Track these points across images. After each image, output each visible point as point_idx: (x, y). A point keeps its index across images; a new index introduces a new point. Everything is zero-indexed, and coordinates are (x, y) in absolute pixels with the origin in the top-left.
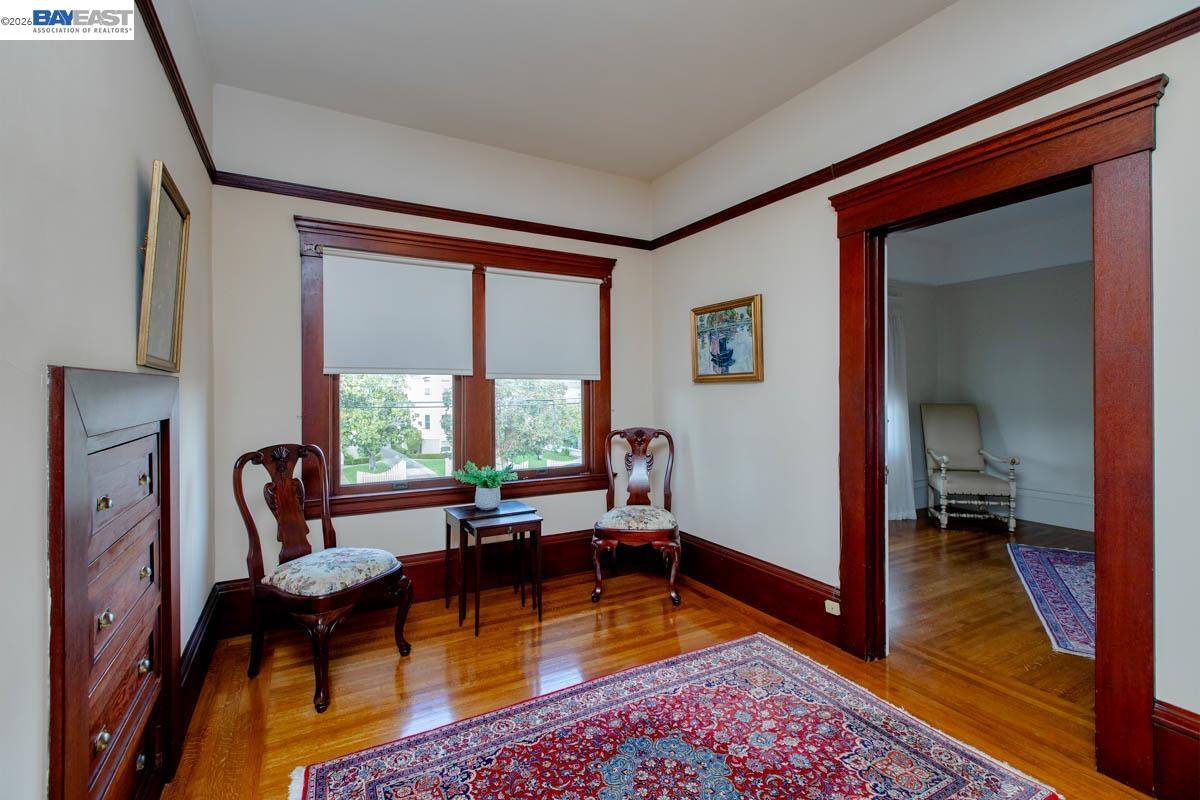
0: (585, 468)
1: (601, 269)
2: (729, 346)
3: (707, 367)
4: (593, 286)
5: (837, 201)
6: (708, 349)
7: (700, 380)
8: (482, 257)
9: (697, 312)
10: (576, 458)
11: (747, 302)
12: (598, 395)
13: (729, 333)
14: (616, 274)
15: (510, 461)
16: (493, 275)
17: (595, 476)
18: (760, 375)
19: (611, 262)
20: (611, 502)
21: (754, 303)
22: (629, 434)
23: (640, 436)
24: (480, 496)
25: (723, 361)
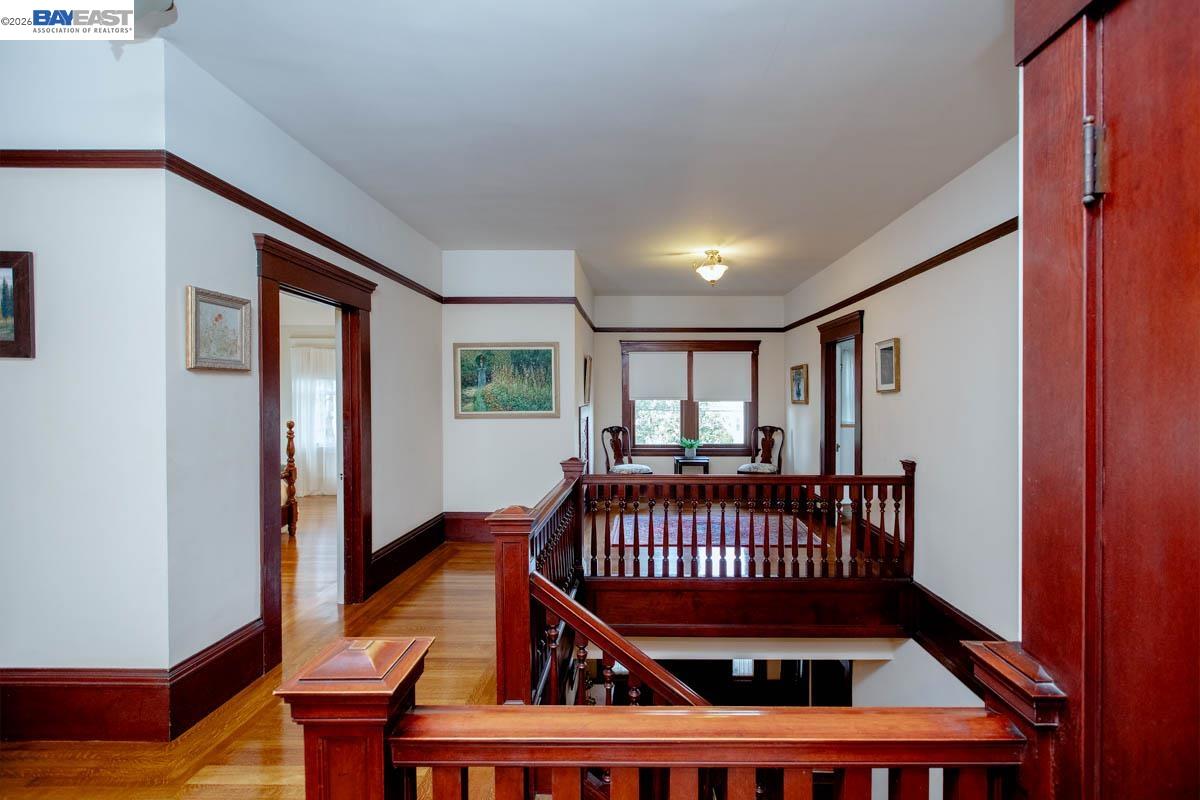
0: (743, 446)
1: (753, 347)
2: (800, 386)
3: (795, 398)
4: (748, 355)
5: (819, 328)
6: (795, 388)
7: (793, 402)
8: (691, 347)
9: (793, 369)
10: (740, 440)
11: (802, 366)
12: (753, 409)
13: (800, 381)
14: (761, 348)
16: (696, 355)
17: (748, 451)
18: (807, 402)
19: (758, 342)
20: (753, 461)
21: (805, 367)
22: (763, 429)
23: (770, 431)
24: (687, 452)
25: (799, 394)
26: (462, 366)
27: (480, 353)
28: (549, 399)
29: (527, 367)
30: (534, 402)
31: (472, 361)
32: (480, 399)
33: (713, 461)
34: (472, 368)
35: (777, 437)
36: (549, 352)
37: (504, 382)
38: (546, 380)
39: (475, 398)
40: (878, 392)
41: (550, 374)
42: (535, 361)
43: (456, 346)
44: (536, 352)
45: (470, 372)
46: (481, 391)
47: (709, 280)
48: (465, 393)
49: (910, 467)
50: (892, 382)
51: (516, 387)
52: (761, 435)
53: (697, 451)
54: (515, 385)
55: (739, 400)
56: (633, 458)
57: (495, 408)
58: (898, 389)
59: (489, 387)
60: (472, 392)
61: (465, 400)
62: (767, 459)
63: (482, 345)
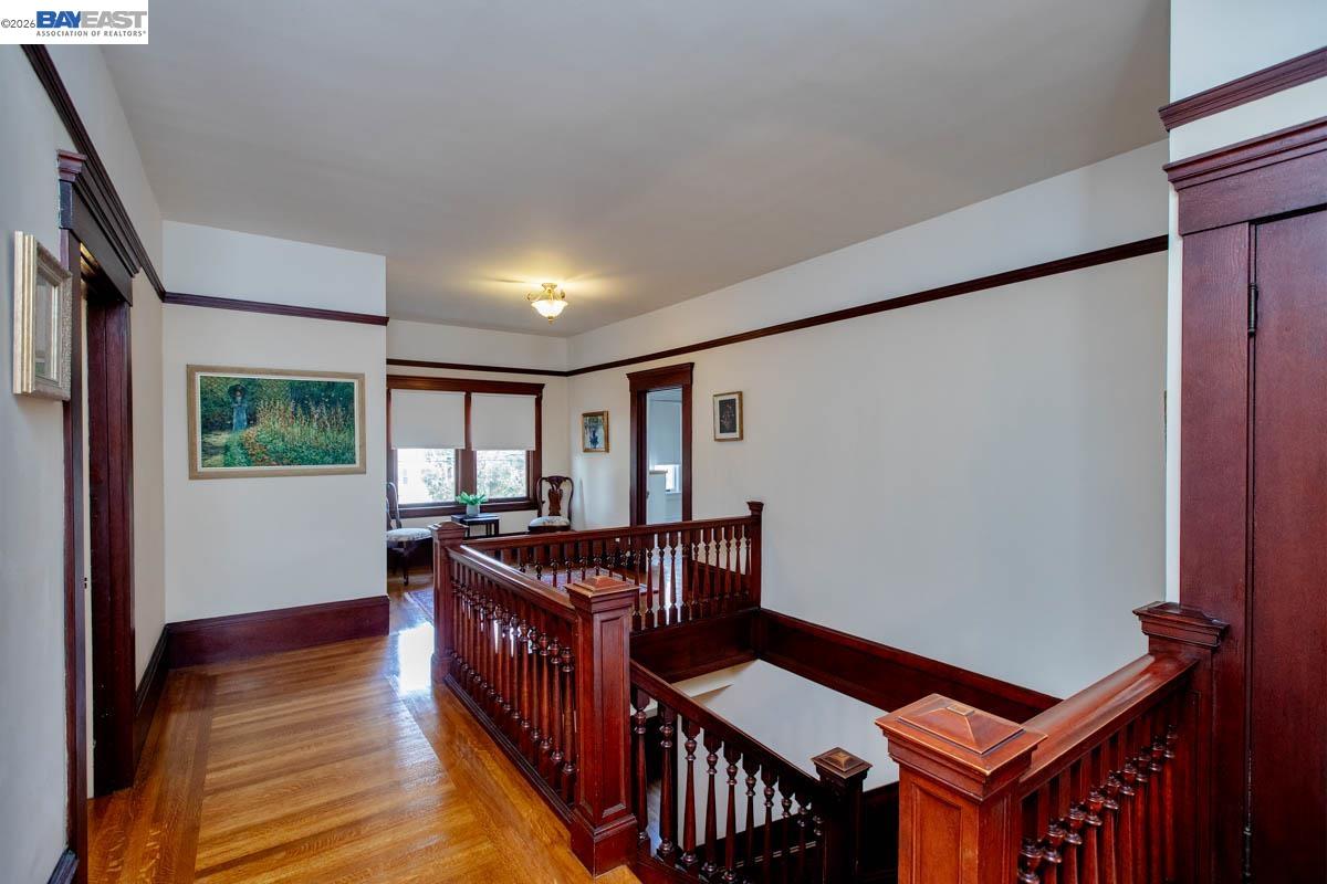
0: (527, 498)
1: (536, 390)
2: (596, 434)
3: (589, 445)
4: (532, 399)
5: (629, 376)
6: (589, 436)
7: (586, 450)
8: (469, 387)
9: (585, 415)
10: (522, 493)
11: (601, 414)
12: (535, 459)
13: (596, 428)
14: (544, 391)
15: (484, 492)
16: (475, 396)
17: (531, 503)
18: (607, 450)
19: (542, 386)
20: (540, 515)
21: (605, 414)
22: (551, 480)
23: (556, 481)
24: (469, 510)
25: (594, 441)
26: (203, 399)
27: (234, 383)
28: (351, 448)
29: (317, 404)
30: (327, 453)
31: (223, 394)
32: (236, 451)
33: (503, 517)
34: (222, 404)
35: (565, 487)
36: (350, 386)
37: (275, 425)
38: (348, 423)
39: (226, 448)
40: (716, 440)
41: (352, 415)
42: (329, 397)
43: (191, 370)
44: (331, 385)
45: (219, 410)
46: (237, 438)
47: (547, 316)
48: (209, 440)
49: (756, 507)
50: (735, 431)
51: (298, 432)
52: (546, 487)
53: (481, 507)
54: (297, 430)
55: (520, 449)
56: (402, 521)
57: (263, 462)
58: (741, 437)
59: (252, 432)
60: (221, 438)
61: (209, 451)
62: (555, 511)
63: (241, 371)
